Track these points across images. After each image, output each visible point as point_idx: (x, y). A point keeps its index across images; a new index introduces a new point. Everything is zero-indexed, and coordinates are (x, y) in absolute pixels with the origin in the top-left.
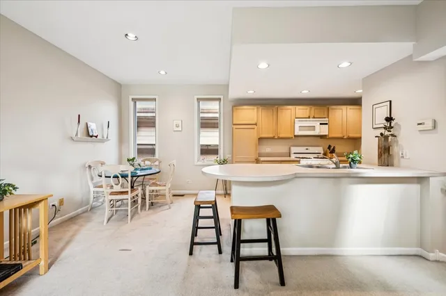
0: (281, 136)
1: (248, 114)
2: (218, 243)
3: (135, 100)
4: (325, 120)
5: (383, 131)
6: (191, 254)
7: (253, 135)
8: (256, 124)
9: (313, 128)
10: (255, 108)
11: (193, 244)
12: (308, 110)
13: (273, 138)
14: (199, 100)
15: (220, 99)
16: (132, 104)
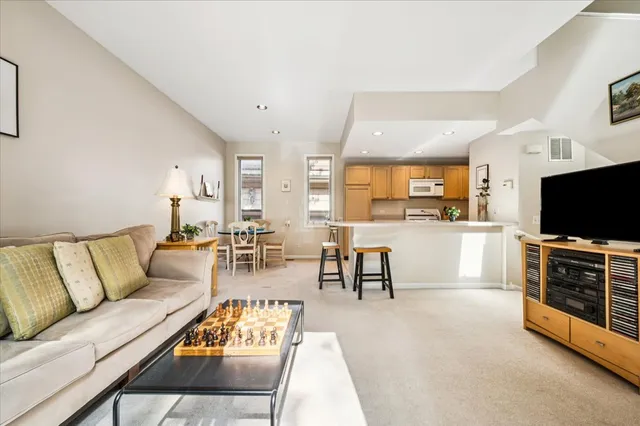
0: (396, 197)
1: (361, 174)
2: (342, 279)
3: (240, 158)
4: (441, 181)
5: (481, 191)
6: (321, 288)
7: (367, 195)
8: (369, 185)
9: (428, 189)
10: (369, 168)
11: (321, 280)
12: (423, 171)
13: (387, 199)
14: (308, 158)
15: (331, 158)
16: (237, 161)
